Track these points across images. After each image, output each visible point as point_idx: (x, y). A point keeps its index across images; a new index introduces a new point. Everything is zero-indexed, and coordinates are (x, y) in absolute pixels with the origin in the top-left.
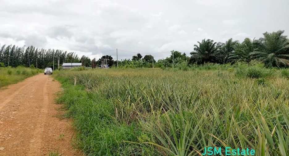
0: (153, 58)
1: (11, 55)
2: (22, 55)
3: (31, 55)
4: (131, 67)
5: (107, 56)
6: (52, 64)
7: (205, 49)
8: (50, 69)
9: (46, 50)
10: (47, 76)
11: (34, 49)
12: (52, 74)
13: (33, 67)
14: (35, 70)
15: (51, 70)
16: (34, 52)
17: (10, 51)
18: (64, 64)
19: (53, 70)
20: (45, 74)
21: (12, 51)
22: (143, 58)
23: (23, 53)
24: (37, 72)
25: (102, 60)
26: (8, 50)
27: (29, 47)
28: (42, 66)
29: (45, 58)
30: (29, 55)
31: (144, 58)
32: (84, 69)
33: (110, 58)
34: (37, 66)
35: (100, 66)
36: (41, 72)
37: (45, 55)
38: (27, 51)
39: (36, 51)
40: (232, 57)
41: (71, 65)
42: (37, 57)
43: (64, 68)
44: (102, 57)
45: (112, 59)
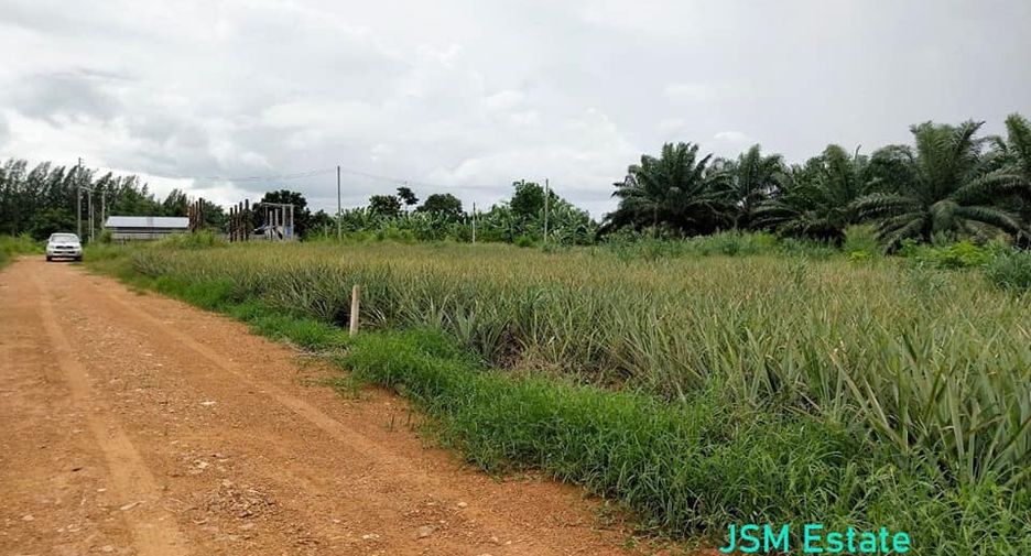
0: (458, 204)
5: (286, 194)
7: (671, 177)
8: (71, 241)
15: (78, 244)
22: (421, 203)
24: (8, 253)
31: (426, 203)
32: (211, 243)
33: (298, 201)
35: (261, 232)
44: (263, 196)
45: (305, 204)
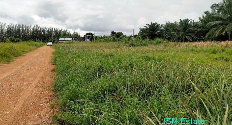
0: (123, 34)
1: (22, 32)
2: (30, 32)
3: (37, 32)
4: (103, 41)
5: (90, 33)
6: (52, 39)
8: (51, 43)
9: (47, 28)
10: (49, 47)
11: (39, 28)
12: (52, 46)
13: (39, 42)
14: (41, 43)
16: (39, 30)
17: (21, 29)
18: (60, 39)
19: (52, 43)
20: (48, 46)
21: (23, 29)
23: (30, 31)
24: (43, 45)
25: (86, 36)
26: (19, 28)
27: (34, 26)
28: (45, 40)
29: (46, 35)
30: (35, 32)
33: (92, 34)
34: (41, 41)
35: (85, 41)
36: (45, 45)
37: (46, 32)
38: (33, 29)
39: (40, 29)
40: (168, 34)
41: (64, 40)
42: (41, 34)
43: (60, 42)
44: (86, 34)
